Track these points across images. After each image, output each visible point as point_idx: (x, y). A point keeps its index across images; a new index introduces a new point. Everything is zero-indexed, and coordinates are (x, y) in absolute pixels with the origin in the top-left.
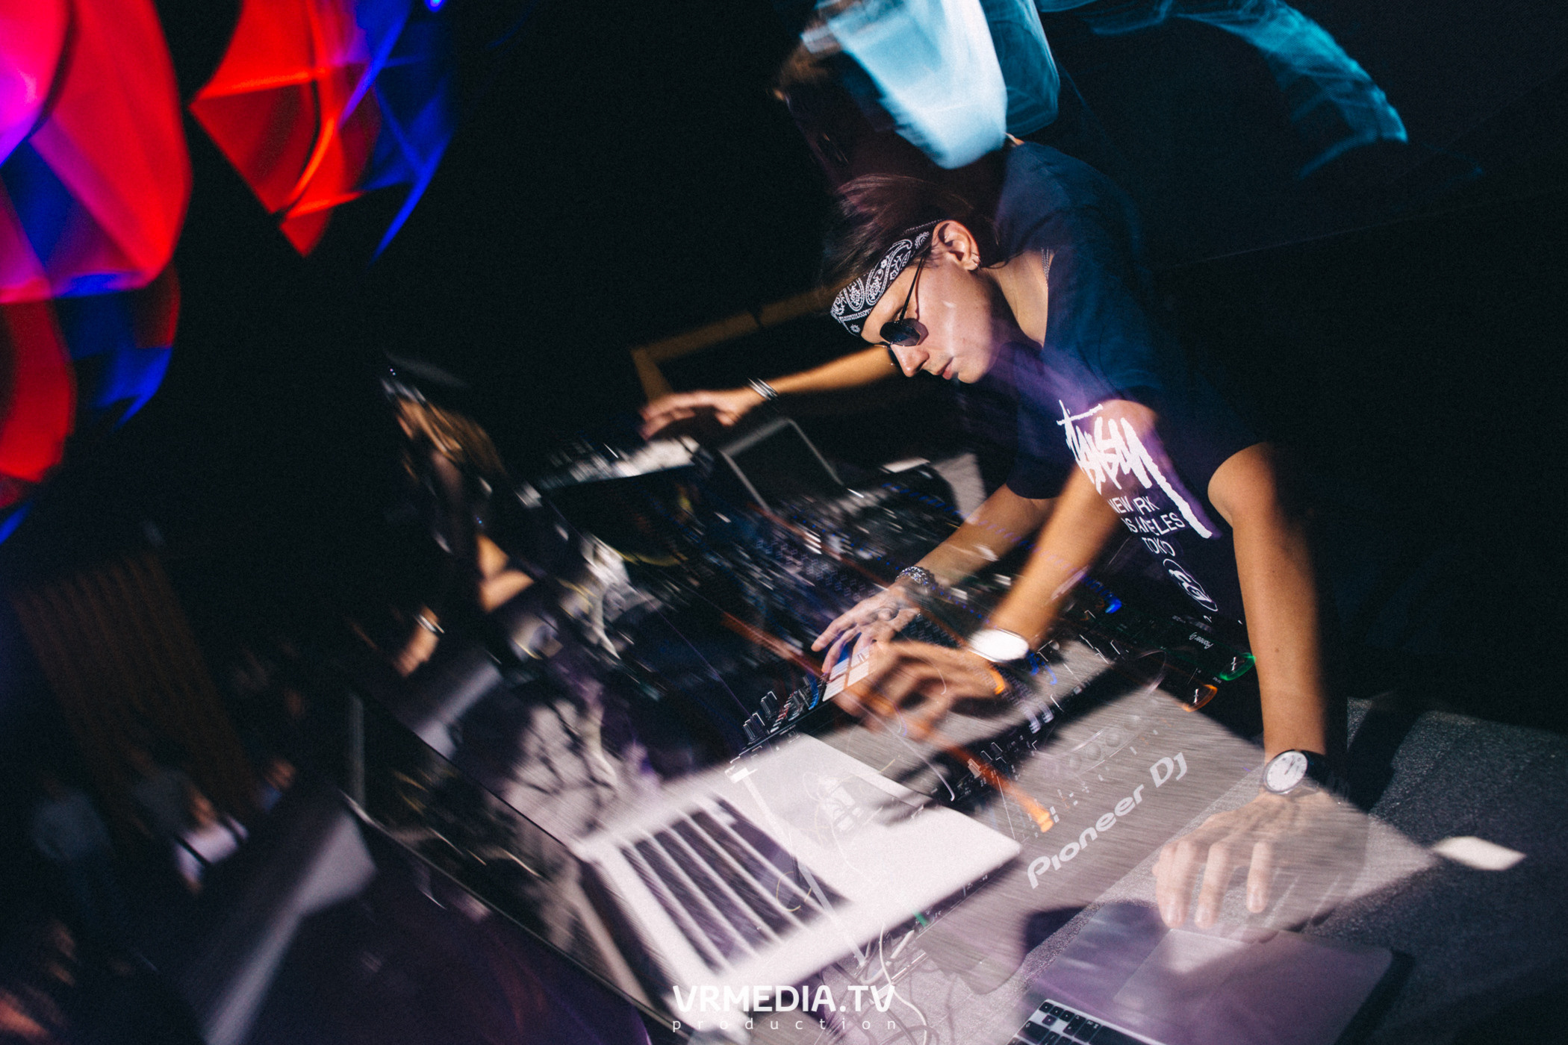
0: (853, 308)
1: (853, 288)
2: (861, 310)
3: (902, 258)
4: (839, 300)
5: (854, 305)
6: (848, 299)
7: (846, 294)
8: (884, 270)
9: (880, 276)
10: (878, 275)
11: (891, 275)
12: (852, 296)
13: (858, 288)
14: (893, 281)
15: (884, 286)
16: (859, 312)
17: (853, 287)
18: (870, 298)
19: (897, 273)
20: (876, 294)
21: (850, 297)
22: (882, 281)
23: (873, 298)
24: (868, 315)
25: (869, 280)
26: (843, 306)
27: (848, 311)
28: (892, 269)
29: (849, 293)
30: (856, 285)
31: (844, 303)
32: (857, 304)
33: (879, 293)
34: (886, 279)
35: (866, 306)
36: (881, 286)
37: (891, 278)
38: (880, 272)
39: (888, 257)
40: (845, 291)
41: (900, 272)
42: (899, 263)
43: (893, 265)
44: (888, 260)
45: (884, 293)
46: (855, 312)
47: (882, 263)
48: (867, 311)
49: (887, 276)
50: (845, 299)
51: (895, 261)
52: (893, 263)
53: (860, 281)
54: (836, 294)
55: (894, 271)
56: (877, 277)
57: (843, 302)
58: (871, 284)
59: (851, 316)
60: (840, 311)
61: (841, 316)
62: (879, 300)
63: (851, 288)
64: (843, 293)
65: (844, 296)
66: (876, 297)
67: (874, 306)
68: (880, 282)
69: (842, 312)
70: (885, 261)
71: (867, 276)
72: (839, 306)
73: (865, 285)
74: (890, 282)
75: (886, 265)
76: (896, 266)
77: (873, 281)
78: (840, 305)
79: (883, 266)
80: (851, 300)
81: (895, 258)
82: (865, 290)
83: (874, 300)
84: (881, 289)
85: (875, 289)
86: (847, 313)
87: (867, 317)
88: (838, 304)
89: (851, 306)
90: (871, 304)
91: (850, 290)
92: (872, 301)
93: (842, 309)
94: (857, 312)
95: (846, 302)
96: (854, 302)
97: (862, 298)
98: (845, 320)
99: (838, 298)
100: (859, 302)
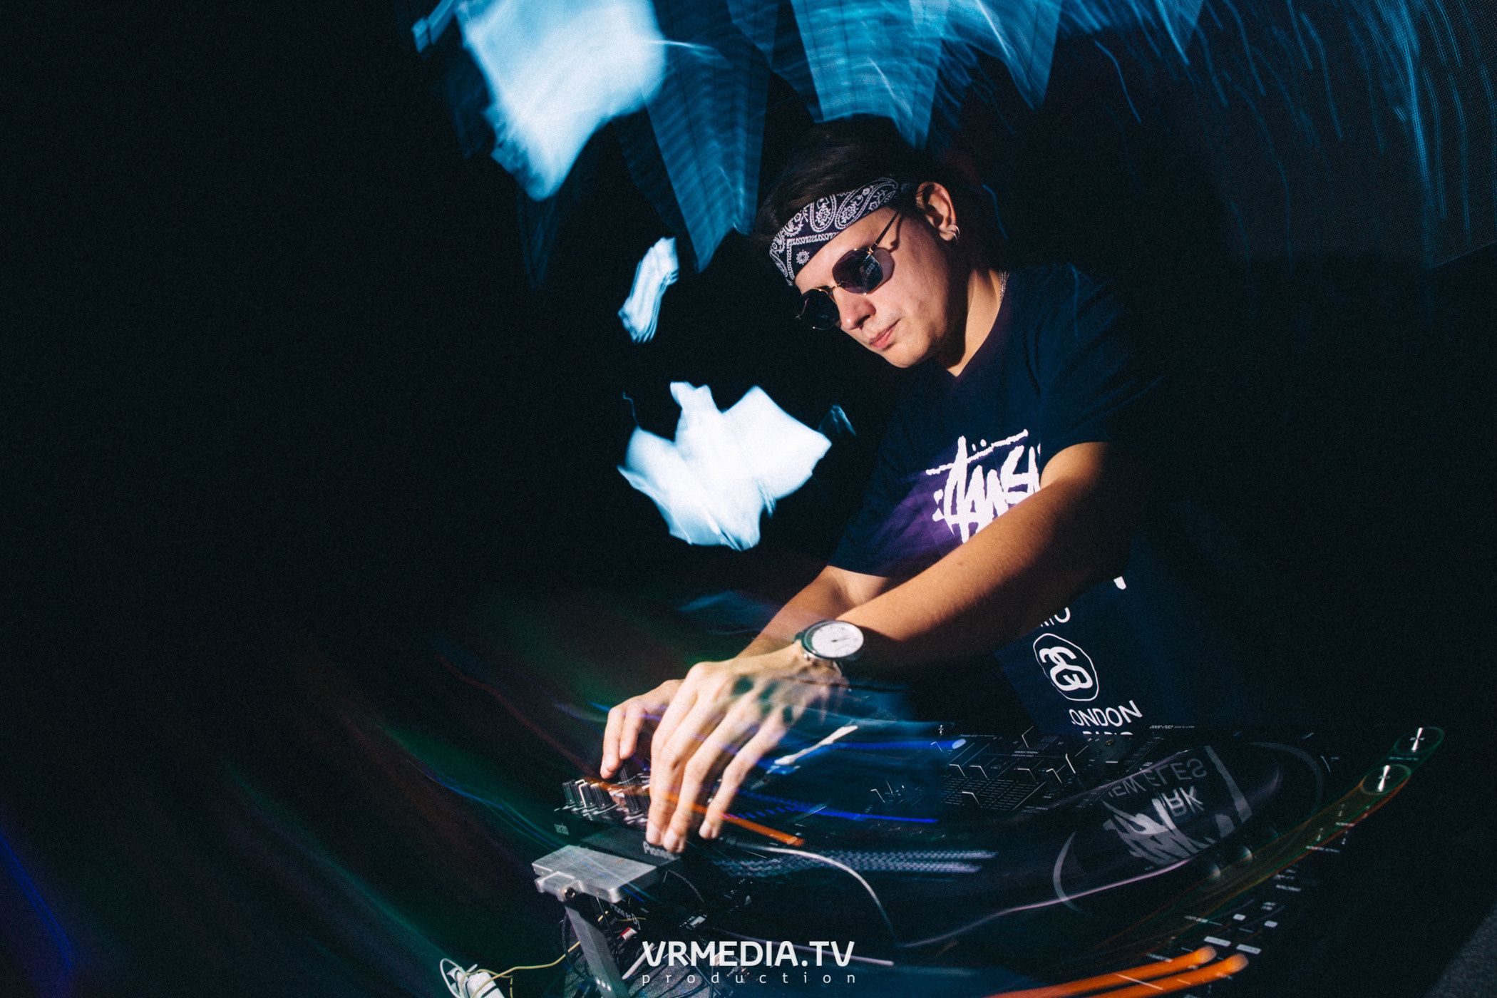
0: (814, 228)
1: (824, 206)
2: (824, 232)
3: (886, 193)
4: (799, 217)
5: (817, 224)
6: (811, 217)
7: (812, 211)
8: (865, 197)
9: (858, 202)
10: (856, 200)
11: (871, 205)
12: (819, 214)
13: (829, 206)
14: (871, 212)
15: (861, 213)
16: (821, 233)
17: (824, 204)
18: (841, 220)
19: (877, 206)
20: (848, 218)
21: (815, 215)
22: (859, 208)
23: (844, 221)
24: (830, 240)
25: (845, 202)
26: (801, 225)
27: (807, 231)
28: (872, 200)
29: (816, 209)
30: (828, 202)
31: (804, 221)
32: (822, 224)
33: (852, 218)
34: (864, 207)
35: (832, 229)
36: (857, 211)
37: (870, 208)
38: (859, 198)
39: (872, 187)
40: (812, 206)
41: (880, 207)
42: (882, 197)
43: (875, 196)
44: (871, 190)
45: (858, 220)
46: (814, 233)
47: (864, 190)
48: (831, 234)
49: (866, 204)
50: (808, 217)
51: (878, 193)
52: (876, 194)
53: (834, 199)
54: (799, 210)
55: (875, 202)
56: (855, 202)
57: (804, 219)
58: (846, 206)
59: (807, 238)
60: (794, 231)
61: (793, 237)
62: (849, 226)
63: (820, 204)
64: (808, 209)
65: (808, 212)
66: (848, 221)
67: (841, 231)
68: (857, 207)
69: (798, 232)
70: (868, 190)
71: (844, 197)
72: (796, 224)
73: (838, 205)
74: (867, 212)
75: (867, 193)
76: (879, 198)
77: (849, 204)
78: (798, 223)
79: (864, 193)
80: (815, 218)
81: (879, 190)
82: (837, 211)
83: (843, 224)
84: (855, 215)
85: (849, 213)
86: (802, 234)
87: (826, 242)
88: (796, 221)
89: (812, 226)
90: (838, 228)
91: (819, 208)
92: (840, 225)
93: (799, 229)
94: (818, 234)
95: (807, 221)
96: (819, 222)
97: (830, 218)
98: (795, 244)
99: (800, 215)
100: (825, 223)
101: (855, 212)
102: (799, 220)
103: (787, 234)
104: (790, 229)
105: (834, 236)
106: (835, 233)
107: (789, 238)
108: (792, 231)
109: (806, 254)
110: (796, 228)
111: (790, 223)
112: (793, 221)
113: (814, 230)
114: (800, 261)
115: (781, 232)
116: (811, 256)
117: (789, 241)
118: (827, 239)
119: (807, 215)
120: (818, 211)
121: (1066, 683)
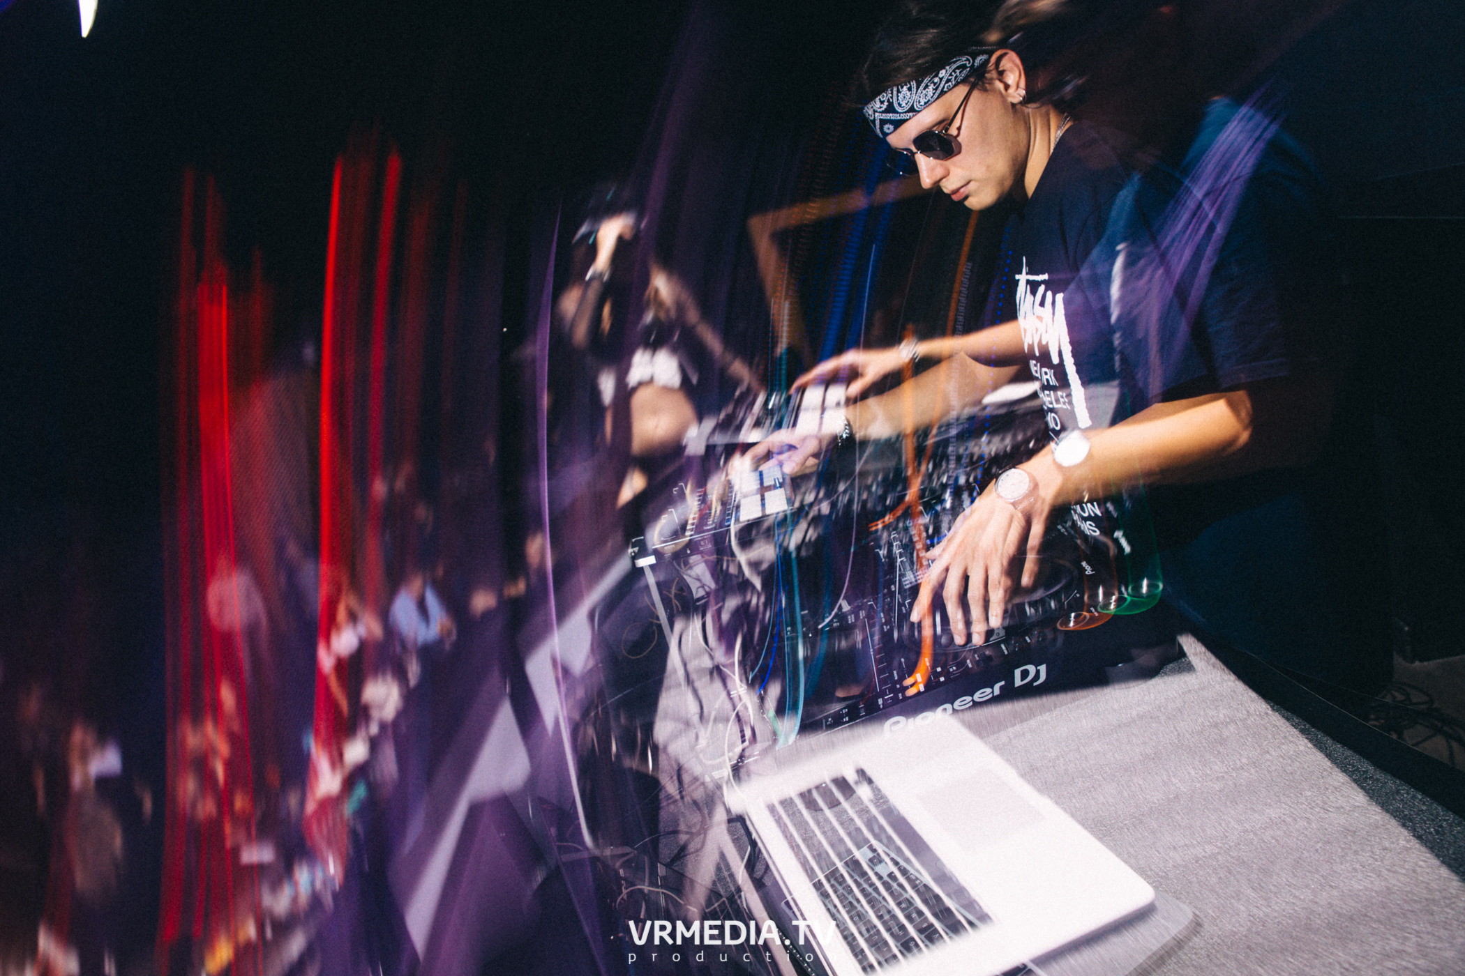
1: (905, 88)
2: (906, 112)
3: (960, 74)
4: (885, 97)
5: (900, 105)
6: (895, 98)
7: (895, 93)
9: (935, 83)
10: (933, 82)
11: (946, 86)
12: (901, 96)
13: (910, 89)
14: (945, 92)
15: (937, 94)
16: (903, 113)
18: (919, 102)
19: (951, 86)
20: (926, 101)
21: (898, 96)
22: (936, 89)
23: (922, 103)
24: (910, 118)
25: (923, 85)
26: (886, 104)
27: (890, 109)
28: (948, 81)
29: (898, 92)
30: (909, 86)
31: (888, 101)
32: (904, 105)
33: (929, 100)
34: (940, 89)
35: (912, 110)
36: (934, 94)
37: (945, 89)
38: (936, 80)
39: (947, 68)
40: (895, 89)
41: (954, 87)
42: (956, 78)
43: (949, 78)
44: (947, 72)
45: (934, 101)
46: (897, 112)
47: (941, 73)
48: (911, 114)
49: (942, 86)
50: (892, 98)
51: (953, 74)
52: (951, 75)
53: (913, 84)
54: (885, 90)
55: (950, 83)
56: (932, 85)
58: (924, 89)
59: (891, 115)
60: (881, 108)
61: (880, 112)
62: (927, 107)
63: (903, 87)
64: (892, 91)
65: (892, 93)
66: (925, 103)
67: (919, 112)
68: (934, 89)
69: (883, 109)
70: (944, 73)
71: (922, 80)
72: (882, 102)
73: (917, 89)
74: (943, 93)
75: (943, 76)
76: (953, 79)
77: (927, 86)
78: (884, 101)
79: (941, 76)
80: (898, 100)
81: (954, 72)
82: (916, 93)
83: (921, 106)
84: (932, 97)
85: (926, 95)
86: (886, 111)
87: (907, 120)
88: (882, 100)
89: (895, 105)
90: (917, 109)
91: (901, 90)
92: (919, 106)
93: (884, 106)
94: (900, 113)
95: (891, 100)
96: (901, 103)
97: (910, 100)
98: (882, 118)
99: (885, 95)
100: (906, 104)
101: (932, 95)
102: (884, 99)
103: (875, 108)
104: (877, 104)
105: (914, 116)
106: (914, 114)
107: (877, 112)
108: (878, 106)
109: (892, 127)
110: (882, 105)
111: (877, 99)
112: (880, 99)
113: (897, 109)
114: (886, 130)
115: (871, 106)
116: (895, 129)
117: (877, 114)
118: (908, 118)
119: (891, 95)
120: (900, 92)
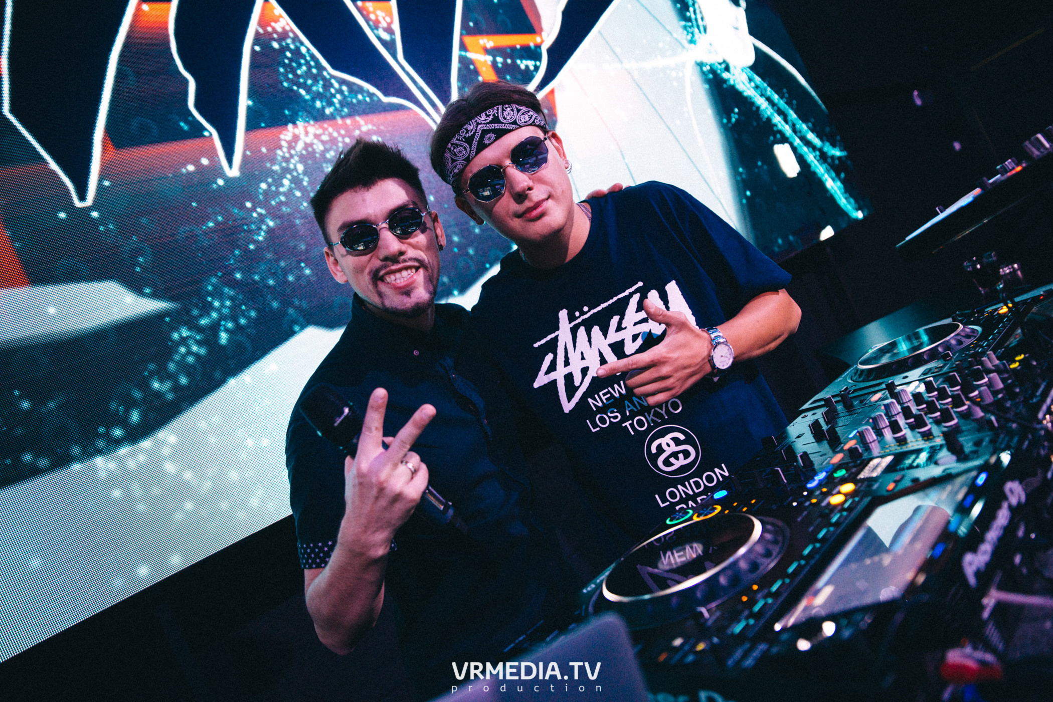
0: (502, 120)
1: (508, 109)
2: (510, 123)
4: (491, 112)
5: (505, 118)
6: (500, 113)
7: (500, 110)
12: (506, 113)
13: (512, 110)
16: (507, 124)
18: (521, 120)
20: (525, 121)
24: (513, 130)
25: (521, 112)
26: (491, 117)
27: (496, 120)
29: (503, 110)
30: (511, 108)
31: (494, 115)
32: (508, 118)
33: (527, 122)
34: (532, 120)
35: (515, 123)
36: (529, 120)
40: (500, 107)
48: (514, 126)
50: (498, 113)
58: (522, 114)
59: (496, 125)
60: (486, 120)
61: (484, 124)
64: (498, 108)
65: (498, 110)
68: (529, 117)
69: (488, 121)
71: (520, 109)
72: (488, 116)
77: (524, 114)
78: (490, 115)
80: (503, 115)
82: (517, 115)
85: (524, 118)
86: (490, 122)
87: (510, 130)
88: (488, 114)
89: (500, 118)
91: (505, 109)
92: (519, 123)
93: (490, 119)
94: (505, 123)
95: (496, 115)
96: (506, 117)
98: (484, 128)
99: (492, 111)
100: (511, 118)
102: (491, 113)
103: (479, 121)
105: (516, 129)
106: (517, 127)
107: (481, 124)
108: (483, 119)
109: (492, 136)
110: (488, 118)
111: (483, 114)
112: (486, 114)
113: (502, 121)
114: (486, 142)
115: (473, 121)
116: (497, 138)
117: (479, 126)
119: (497, 111)
120: (505, 111)
121: (672, 465)
